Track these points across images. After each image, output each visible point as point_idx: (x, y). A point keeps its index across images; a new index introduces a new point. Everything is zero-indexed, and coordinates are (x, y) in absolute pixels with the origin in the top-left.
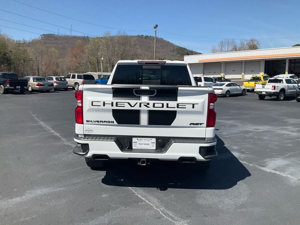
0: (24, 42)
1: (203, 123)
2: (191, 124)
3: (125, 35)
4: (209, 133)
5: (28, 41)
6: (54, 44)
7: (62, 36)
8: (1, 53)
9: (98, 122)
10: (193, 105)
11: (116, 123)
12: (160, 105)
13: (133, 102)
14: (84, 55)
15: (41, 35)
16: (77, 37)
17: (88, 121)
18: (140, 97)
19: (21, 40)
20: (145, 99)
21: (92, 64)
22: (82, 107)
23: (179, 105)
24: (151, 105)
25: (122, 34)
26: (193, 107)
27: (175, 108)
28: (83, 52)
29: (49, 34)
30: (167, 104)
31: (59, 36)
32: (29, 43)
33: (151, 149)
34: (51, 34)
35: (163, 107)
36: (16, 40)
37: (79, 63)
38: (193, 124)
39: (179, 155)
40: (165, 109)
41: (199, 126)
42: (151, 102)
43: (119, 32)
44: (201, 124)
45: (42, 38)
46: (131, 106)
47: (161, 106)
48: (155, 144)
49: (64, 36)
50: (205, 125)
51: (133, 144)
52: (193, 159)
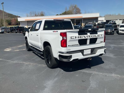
2: (100, 42)
9: (73, 45)
10: (102, 35)
11: (79, 45)
12: (93, 36)
13: (85, 36)
17: (69, 46)
18: (87, 33)
22: (66, 39)
23: (98, 35)
24: (91, 36)
50: (103, 42)
51: (84, 52)
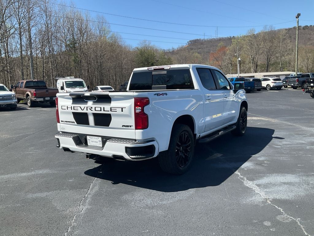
0: (173, 51)
1: (132, 126)
2: (123, 126)
3: (273, 30)
4: (138, 134)
5: (176, 49)
6: (200, 48)
7: (208, 40)
8: (150, 63)
10: (122, 108)
11: (76, 123)
13: (83, 106)
14: (225, 57)
15: (188, 42)
16: (223, 38)
17: (62, 121)
18: (87, 102)
19: (171, 49)
20: (90, 103)
21: (234, 66)
22: (58, 110)
23: (112, 108)
24: (93, 109)
25: (268, 29)
26: (122, 111)
27: (109, 111)
28: (225, 54)
29: (195, 40)
30: (104, 108)
31: (205, 41)
32: (178, 50)
33: (99, 146)
34: (197, 40)
35: (101, 110)
36: (166, 50)
37: (220, 66)
38: (125, 126)
39: (112, 153)
40: (102, 112)
41: (129, 128)
42: (94, 106)
43: (265, 27)
44: (130, 126)
45: (189, 44)
46: (82, 110)
47: (100, 110)
48: (101, 142)
49: (210, 40)
50: (134, 127)
51: (88, 141)
52: (122, 157)
